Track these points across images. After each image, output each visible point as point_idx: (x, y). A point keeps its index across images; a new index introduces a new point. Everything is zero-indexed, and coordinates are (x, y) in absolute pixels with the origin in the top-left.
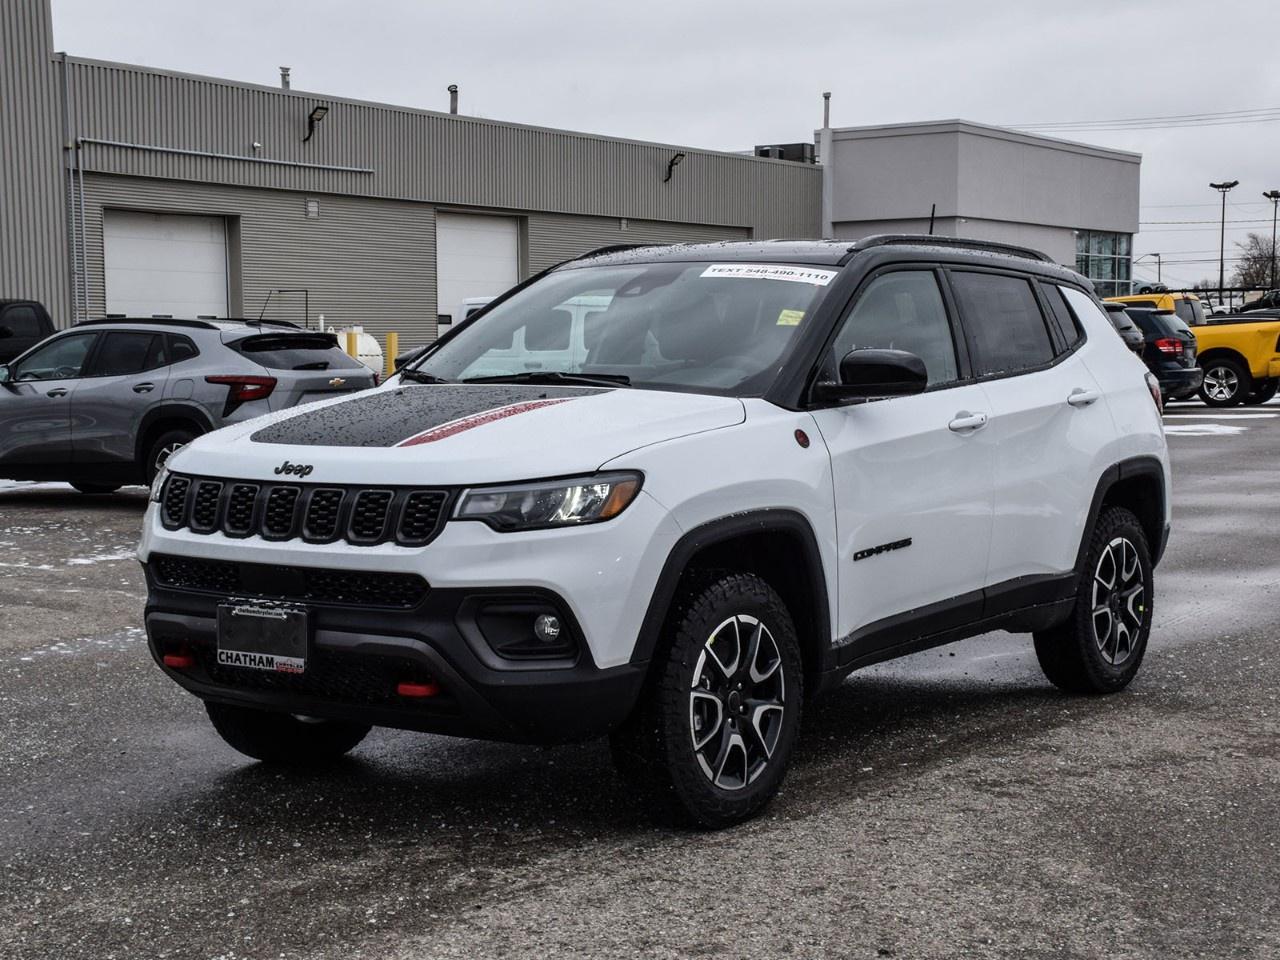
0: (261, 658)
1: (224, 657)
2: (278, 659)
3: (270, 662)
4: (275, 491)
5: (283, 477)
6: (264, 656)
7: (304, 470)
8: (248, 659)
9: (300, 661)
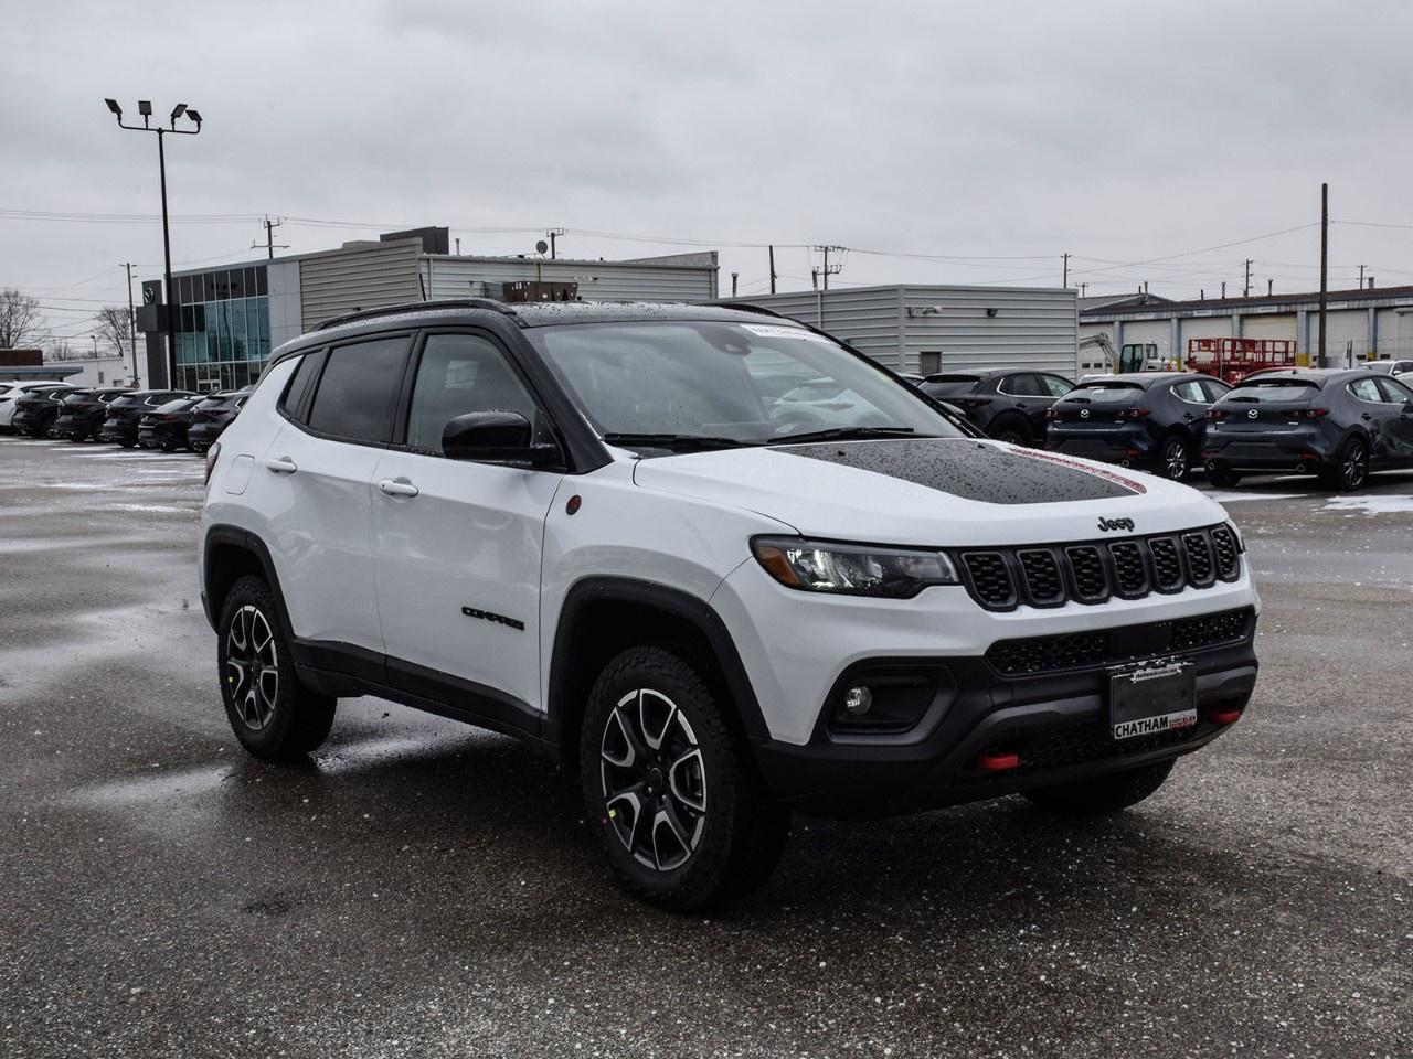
0: (1156, 720)
1: (1120, 731)
2: (1171, 717)
3: (1164, 722)
4: (1116, 549)
5: (1111, 534)
6: (1158, 718)
7: (1127, 523)
8: (1143, 725)
9: (1193, 712)
